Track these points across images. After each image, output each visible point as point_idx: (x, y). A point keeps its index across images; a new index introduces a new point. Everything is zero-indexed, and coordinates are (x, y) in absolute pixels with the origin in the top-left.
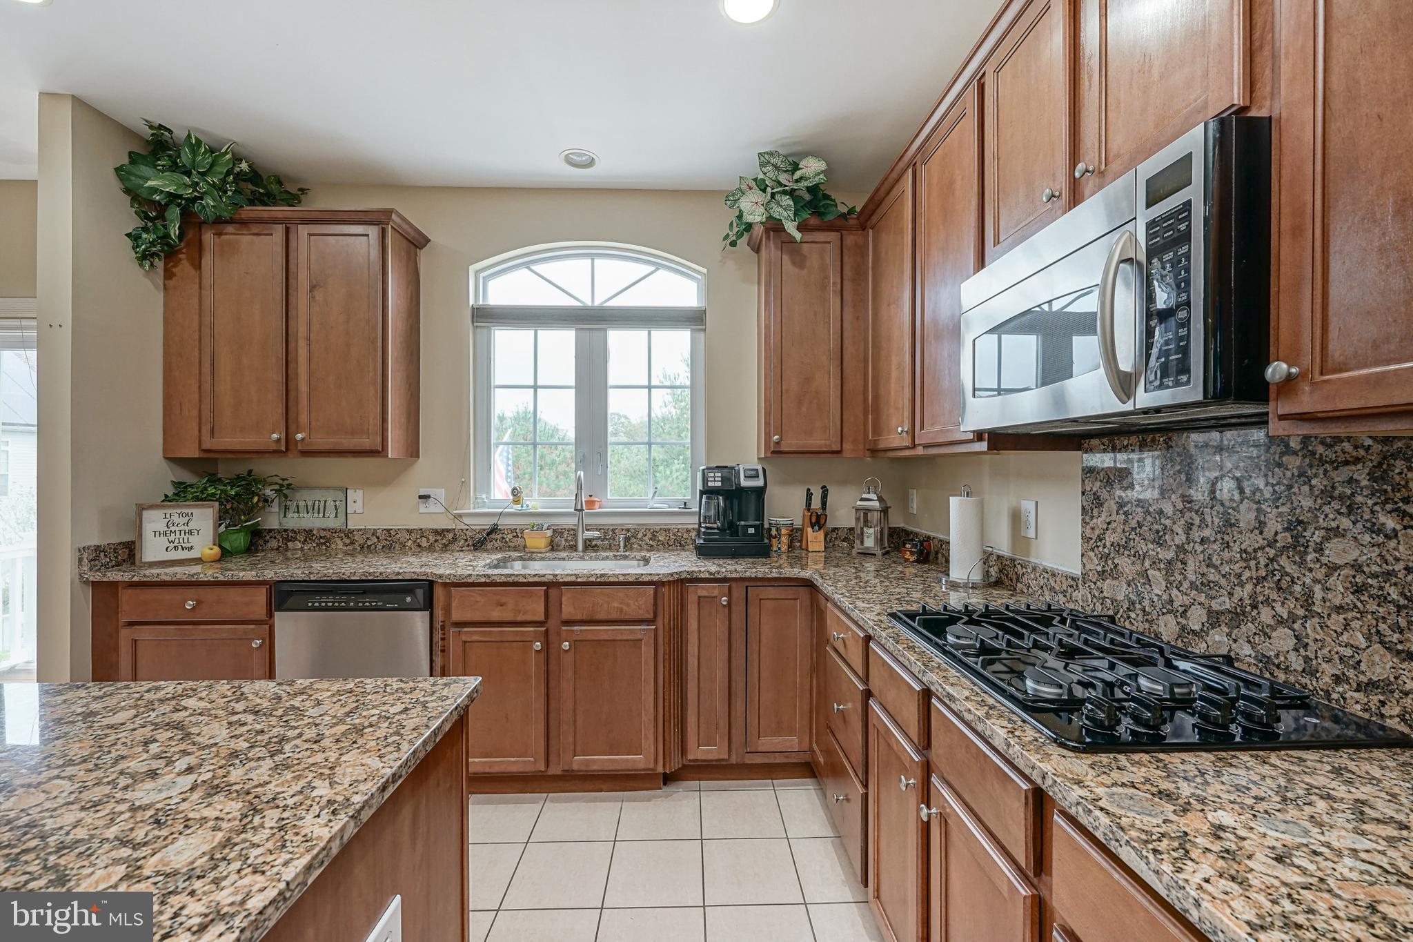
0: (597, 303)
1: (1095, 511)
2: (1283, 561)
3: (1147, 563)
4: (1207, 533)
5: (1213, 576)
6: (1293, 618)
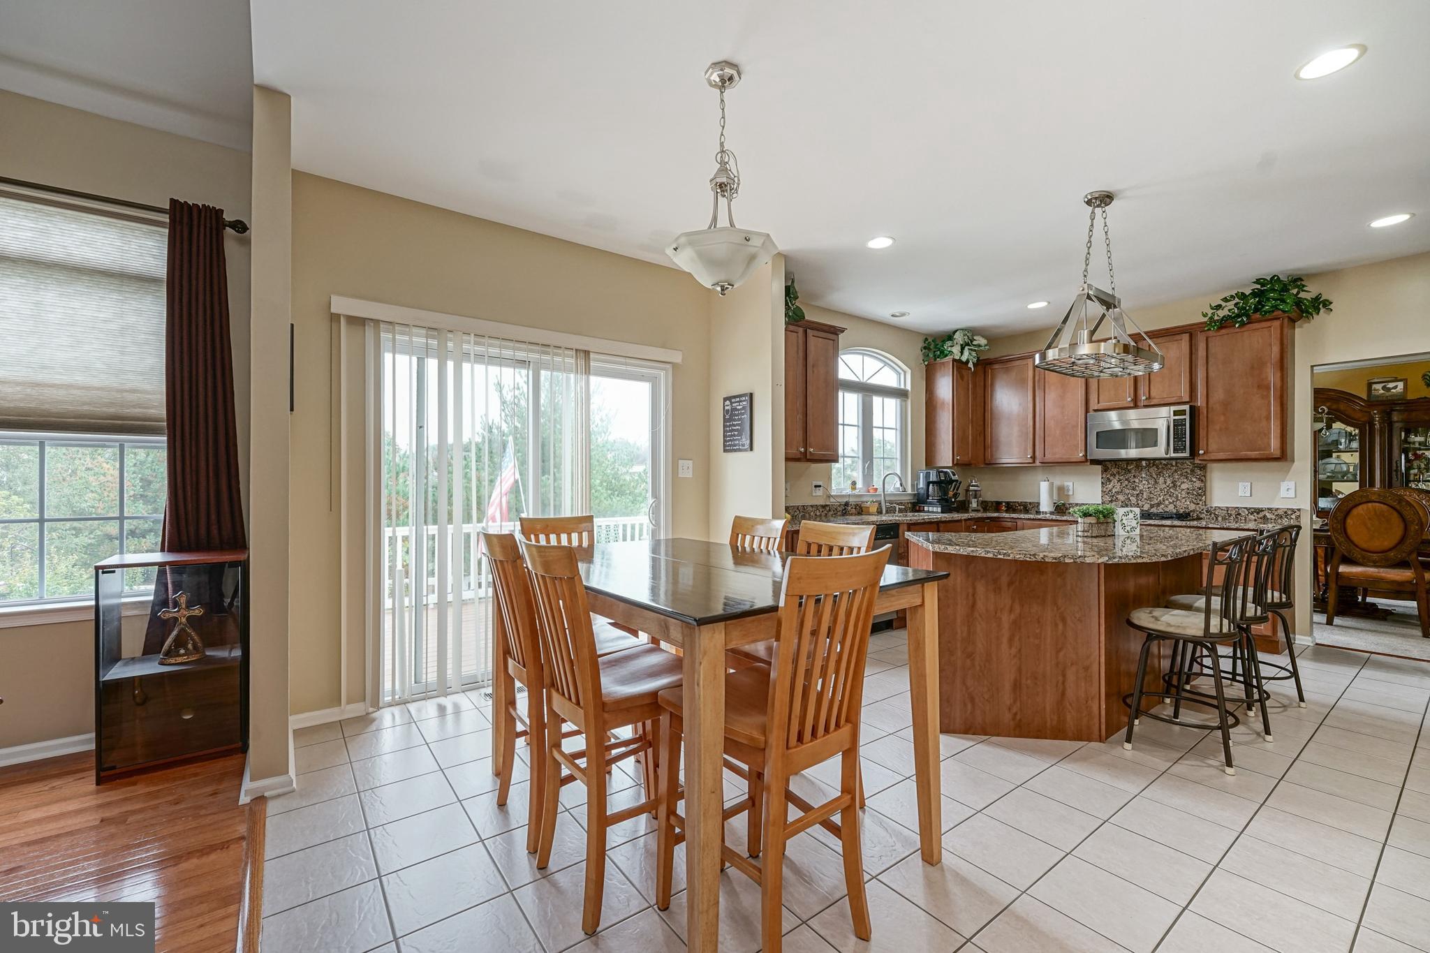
0: (865, 380)
1: (1108, 483)
2: (1171, 490)
3: (1129, 496)
4: (1150, 486)
5: (1152, 496)
6: (1173, 501)
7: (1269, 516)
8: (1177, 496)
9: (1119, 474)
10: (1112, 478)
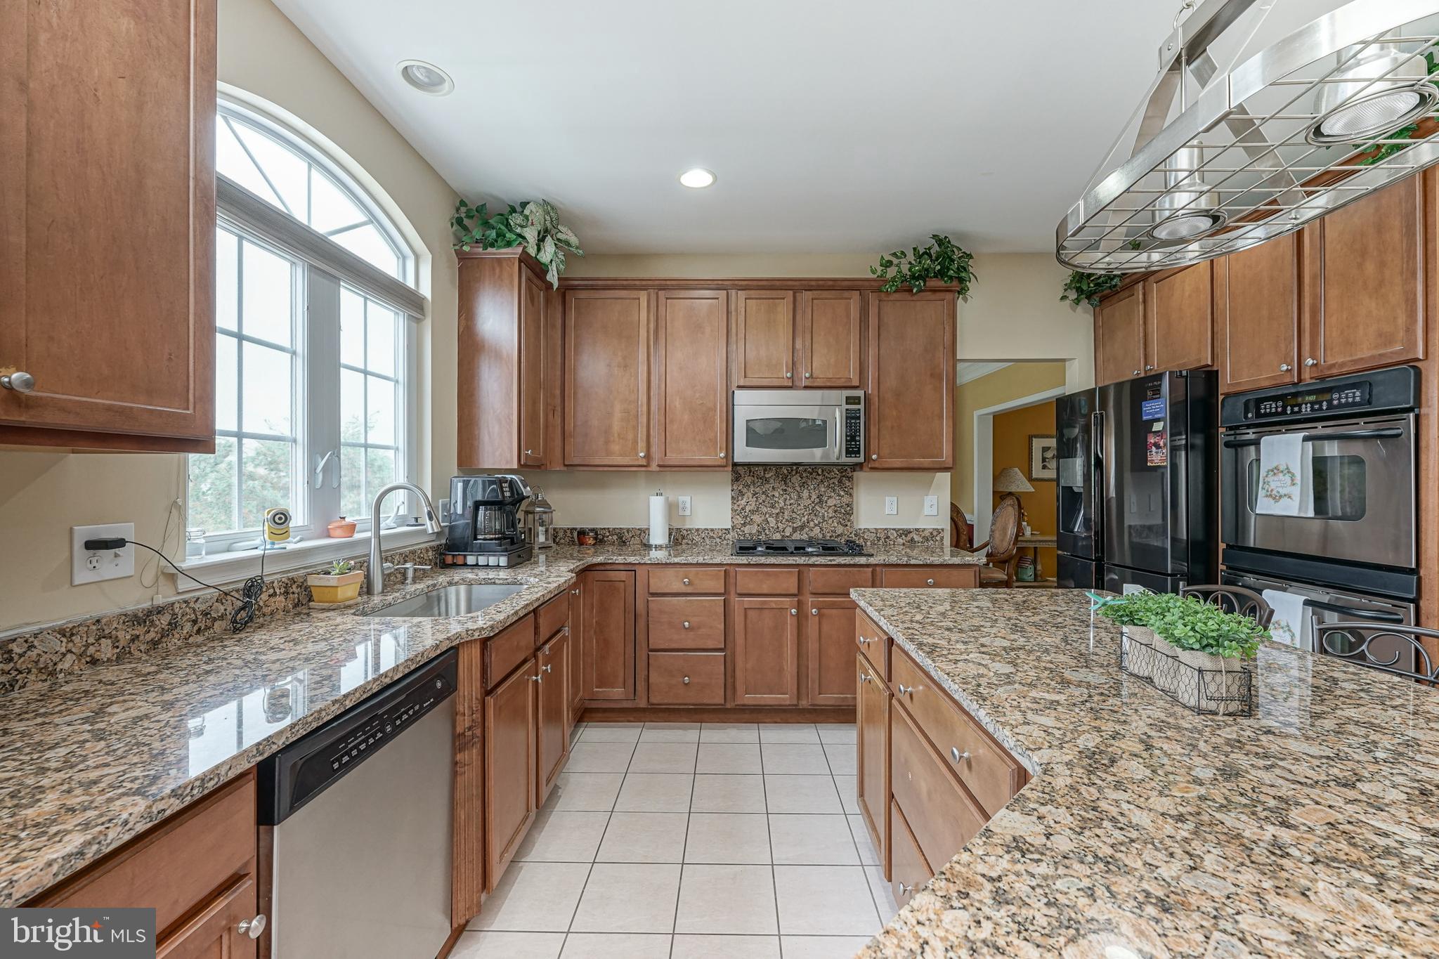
2: (817, 507)
7: (916, 538)
8: (823, 516)
9: (754, 484)
10: (745, 490)
